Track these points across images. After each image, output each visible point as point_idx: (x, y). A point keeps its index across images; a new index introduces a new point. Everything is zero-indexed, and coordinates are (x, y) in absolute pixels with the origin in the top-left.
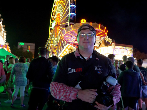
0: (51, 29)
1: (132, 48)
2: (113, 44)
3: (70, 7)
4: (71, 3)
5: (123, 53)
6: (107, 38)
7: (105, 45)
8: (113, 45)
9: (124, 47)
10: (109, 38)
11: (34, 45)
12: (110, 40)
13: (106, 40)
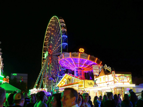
0: (44, 59)
1: (130, 75)
2: (112, 72)
3: (62, 37)
4: (63, 34)
5: (123, 80)
6: (107, 66)
7: (105, 73)
8: (113, 74)
9: (123, 75)
10: (108, 67)
11: (27, 75)
12: (109, 69)
13: (106, 69)
